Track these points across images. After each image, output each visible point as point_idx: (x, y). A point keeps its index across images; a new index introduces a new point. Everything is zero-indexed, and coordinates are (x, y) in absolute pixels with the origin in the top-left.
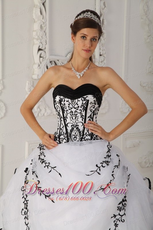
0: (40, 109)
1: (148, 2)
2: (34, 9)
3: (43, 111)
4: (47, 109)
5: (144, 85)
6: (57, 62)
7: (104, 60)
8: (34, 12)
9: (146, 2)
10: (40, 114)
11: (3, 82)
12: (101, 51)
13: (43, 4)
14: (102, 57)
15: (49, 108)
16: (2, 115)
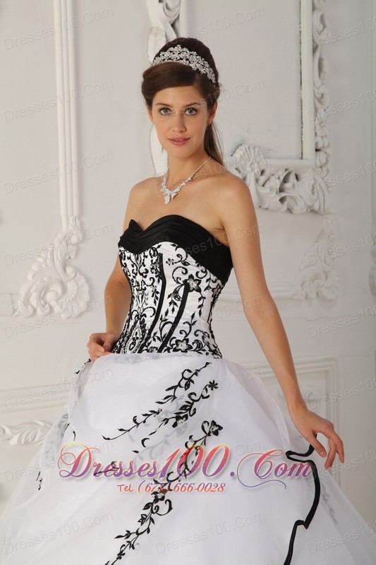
2: (152, 37)
7: (327, 162)
8: (151, 45)
11: (82, 224)
12: (319, 139)
13: (173, 25)
14: (322, 155)
16: (83, 306)
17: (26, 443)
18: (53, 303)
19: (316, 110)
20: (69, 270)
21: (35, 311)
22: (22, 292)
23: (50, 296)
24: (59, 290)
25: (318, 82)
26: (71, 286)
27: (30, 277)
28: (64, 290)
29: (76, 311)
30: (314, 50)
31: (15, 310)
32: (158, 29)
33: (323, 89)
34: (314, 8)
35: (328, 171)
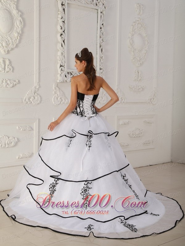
0: (62, 100)
1: (133, 38)
2: (58, 44)
3: (64, 101)
4: (66, 99)
5: (131, 87)
6: (72, 73)
7: (103, 72)
8: (58, 45)
9: (131, 38)
10: (61, 102)
11: (39, 84)
12: (101, 67)
13: (64, 41)
14: (102, 70)
15: (67, 99)
16: (39, 102)
17: (24, 130)
18: (32, 101)
19: (100, 60)
20: (36, 94)
21: (27, 102)
22: (24, 98)
23: (31, 99)
24: (33, 98)
25: (101, 54)
26: (36, 97)
27: (26, 95)
28: (34, 98)
29: (37, 103)
30: (100, 46)
31: (22, 102)
32: (60, 42)
33: (102, 55)
34: (100, 37)
35: (103, 74)
